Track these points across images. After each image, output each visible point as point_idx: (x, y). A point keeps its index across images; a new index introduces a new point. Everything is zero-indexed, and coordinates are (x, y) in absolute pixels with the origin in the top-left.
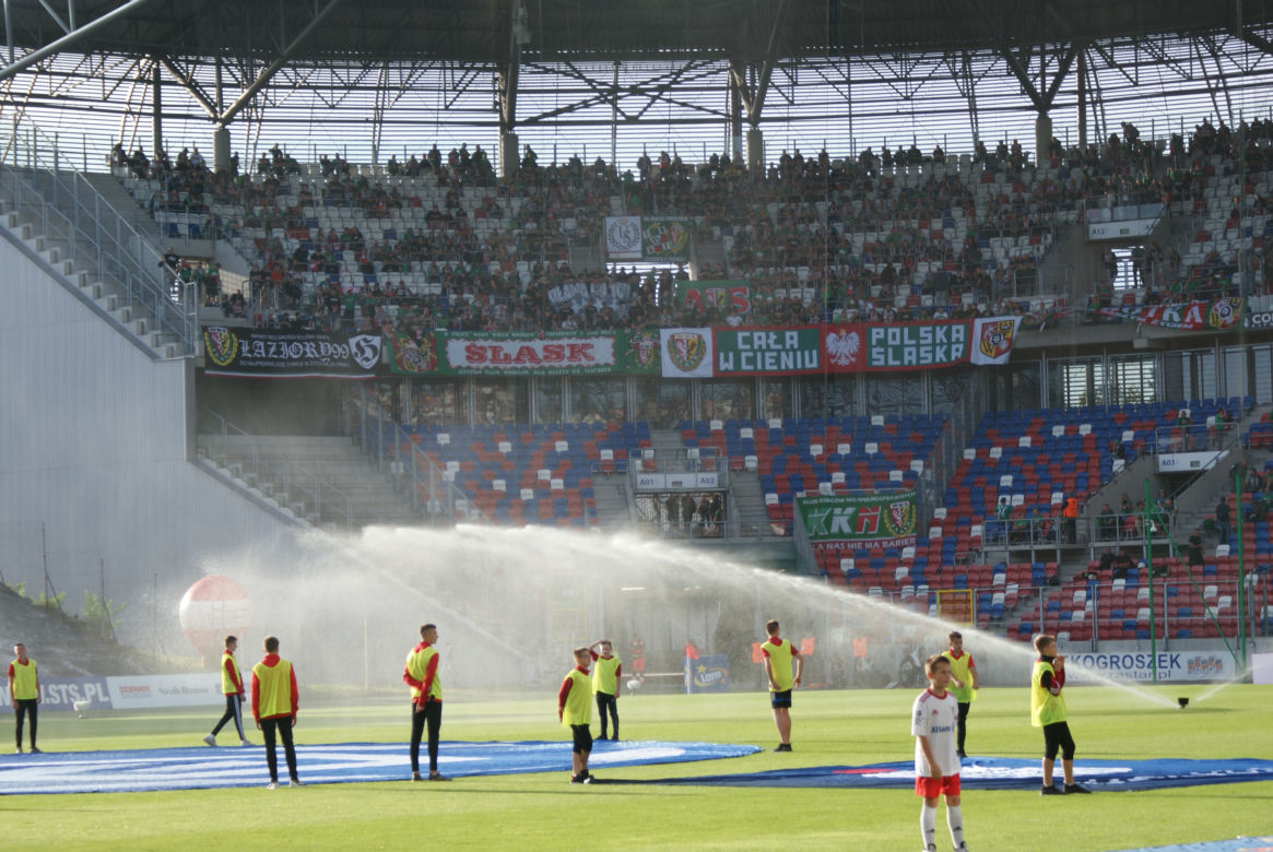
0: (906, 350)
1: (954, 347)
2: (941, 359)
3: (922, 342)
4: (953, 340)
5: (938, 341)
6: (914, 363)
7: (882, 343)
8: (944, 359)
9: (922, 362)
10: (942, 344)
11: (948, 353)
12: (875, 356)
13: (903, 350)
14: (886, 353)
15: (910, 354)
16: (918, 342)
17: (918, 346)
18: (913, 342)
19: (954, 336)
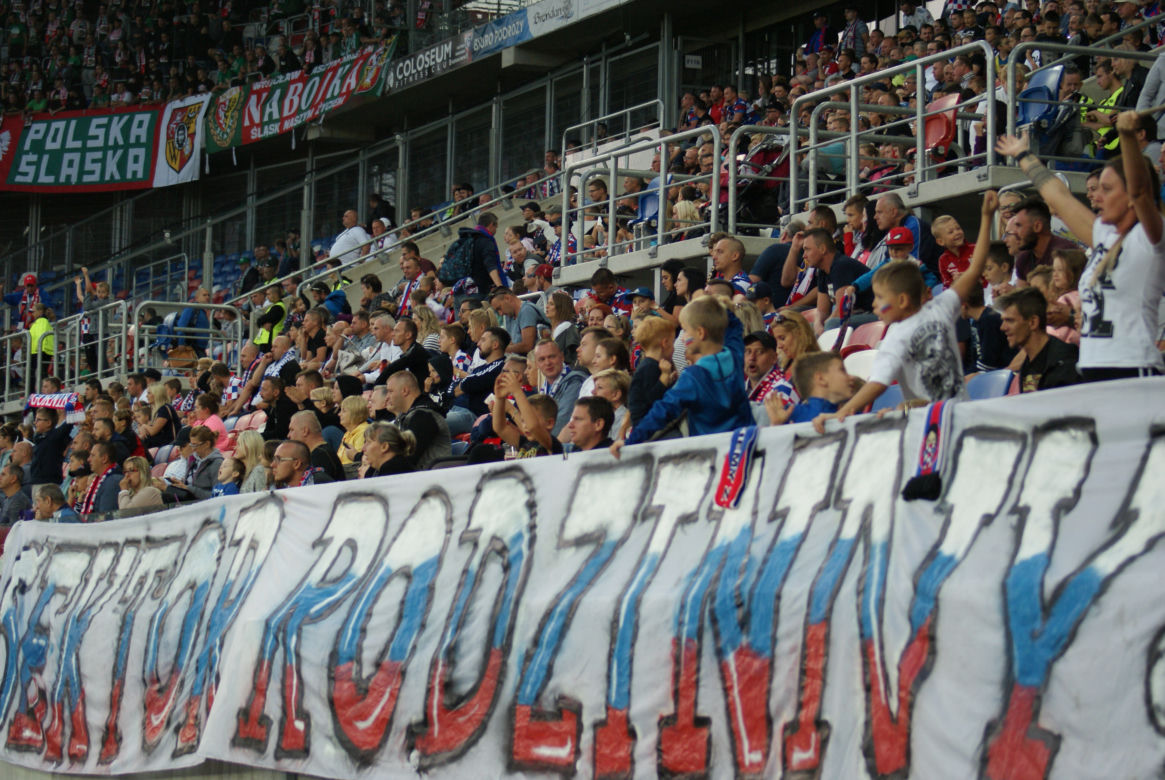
0: (67, 157)
1: (132, 152)
2: (112, 176)
3: (91, 144)
4: (132, 140)
5: (111, 143)
6: (74, 180)
7: (38, 147)
8: (117, 177)
9: (87, 179)
10: (116, 147)
11: (122, 165)
12: (23, 168)
13: (62, 158)
14: (38, 164)
15: (71, 164)
16: (84, 144)
17: (84, 150)
18: (78, 144)
19: (135, 131)
